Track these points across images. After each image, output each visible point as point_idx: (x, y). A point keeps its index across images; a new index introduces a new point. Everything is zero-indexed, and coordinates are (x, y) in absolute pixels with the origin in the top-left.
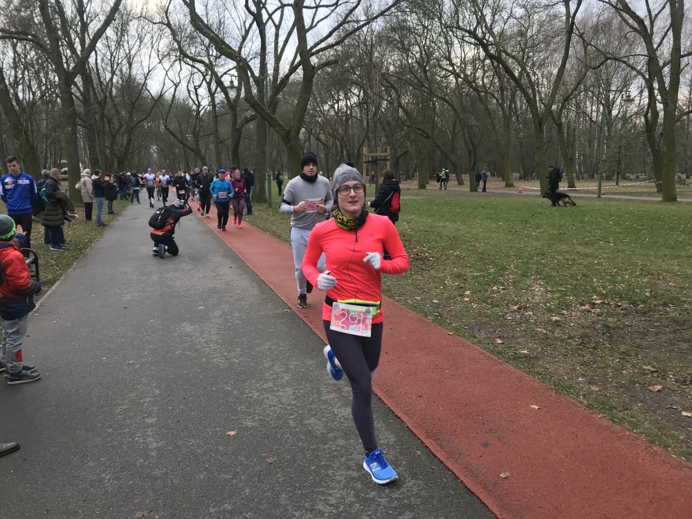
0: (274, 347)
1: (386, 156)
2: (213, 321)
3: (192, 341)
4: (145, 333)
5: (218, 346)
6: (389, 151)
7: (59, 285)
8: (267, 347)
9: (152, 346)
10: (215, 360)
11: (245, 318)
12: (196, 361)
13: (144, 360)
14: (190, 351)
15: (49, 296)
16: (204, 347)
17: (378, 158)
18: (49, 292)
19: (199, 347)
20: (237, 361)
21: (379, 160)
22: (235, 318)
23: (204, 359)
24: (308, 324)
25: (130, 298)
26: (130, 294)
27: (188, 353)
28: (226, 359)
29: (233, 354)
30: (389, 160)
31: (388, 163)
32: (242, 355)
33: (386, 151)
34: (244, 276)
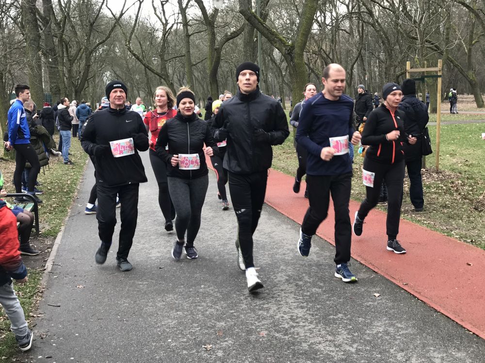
0: (391, 329)
1: (437, 72)
2: (282, 287)
3: (272, 317)
4: (205, 304)
5: (313, 327)
6: (440, 64)
7: (63, 237)
8: (381, 329)
9: (223, 324)
10: (321, 347)
11: (322, 284)
12: (296, 348)
13: (224, 344)
14: (278, 332)
15: (58, 251)
16: (294, 327)
17: (426, 75)
18: (55, 248)
19: (286, 326)
20: (353, 350)
21: (427, 77)
22: (309, 284)
23: (304, 345)
24: (416, 295)
25: (159, 255)
26: (157, 250)
27: (277, 335)
28: (335, 346)
29: (340, 339)
30: (440, 76)
31: (440, 80)
32: (354, 341)
33: (436, 66)
34: (284, 226)
